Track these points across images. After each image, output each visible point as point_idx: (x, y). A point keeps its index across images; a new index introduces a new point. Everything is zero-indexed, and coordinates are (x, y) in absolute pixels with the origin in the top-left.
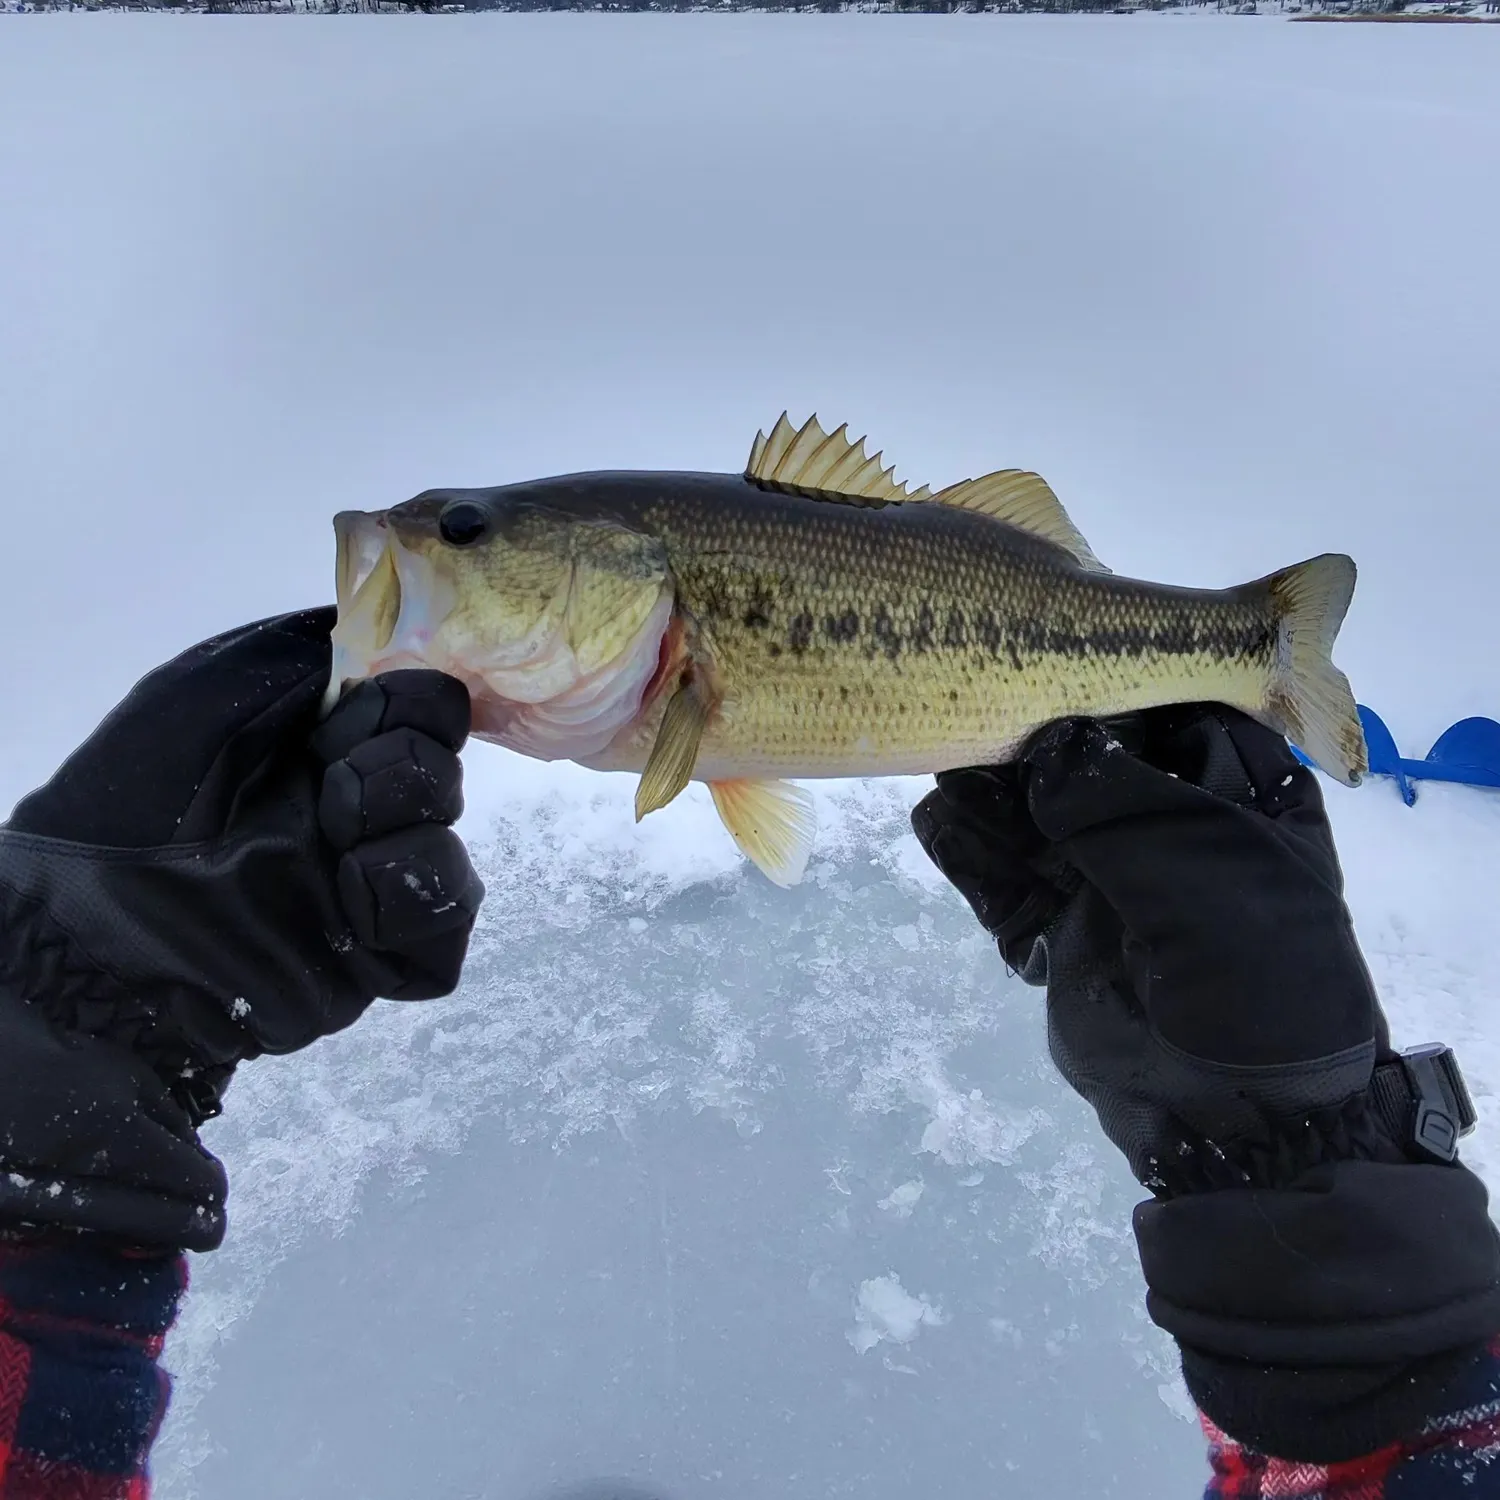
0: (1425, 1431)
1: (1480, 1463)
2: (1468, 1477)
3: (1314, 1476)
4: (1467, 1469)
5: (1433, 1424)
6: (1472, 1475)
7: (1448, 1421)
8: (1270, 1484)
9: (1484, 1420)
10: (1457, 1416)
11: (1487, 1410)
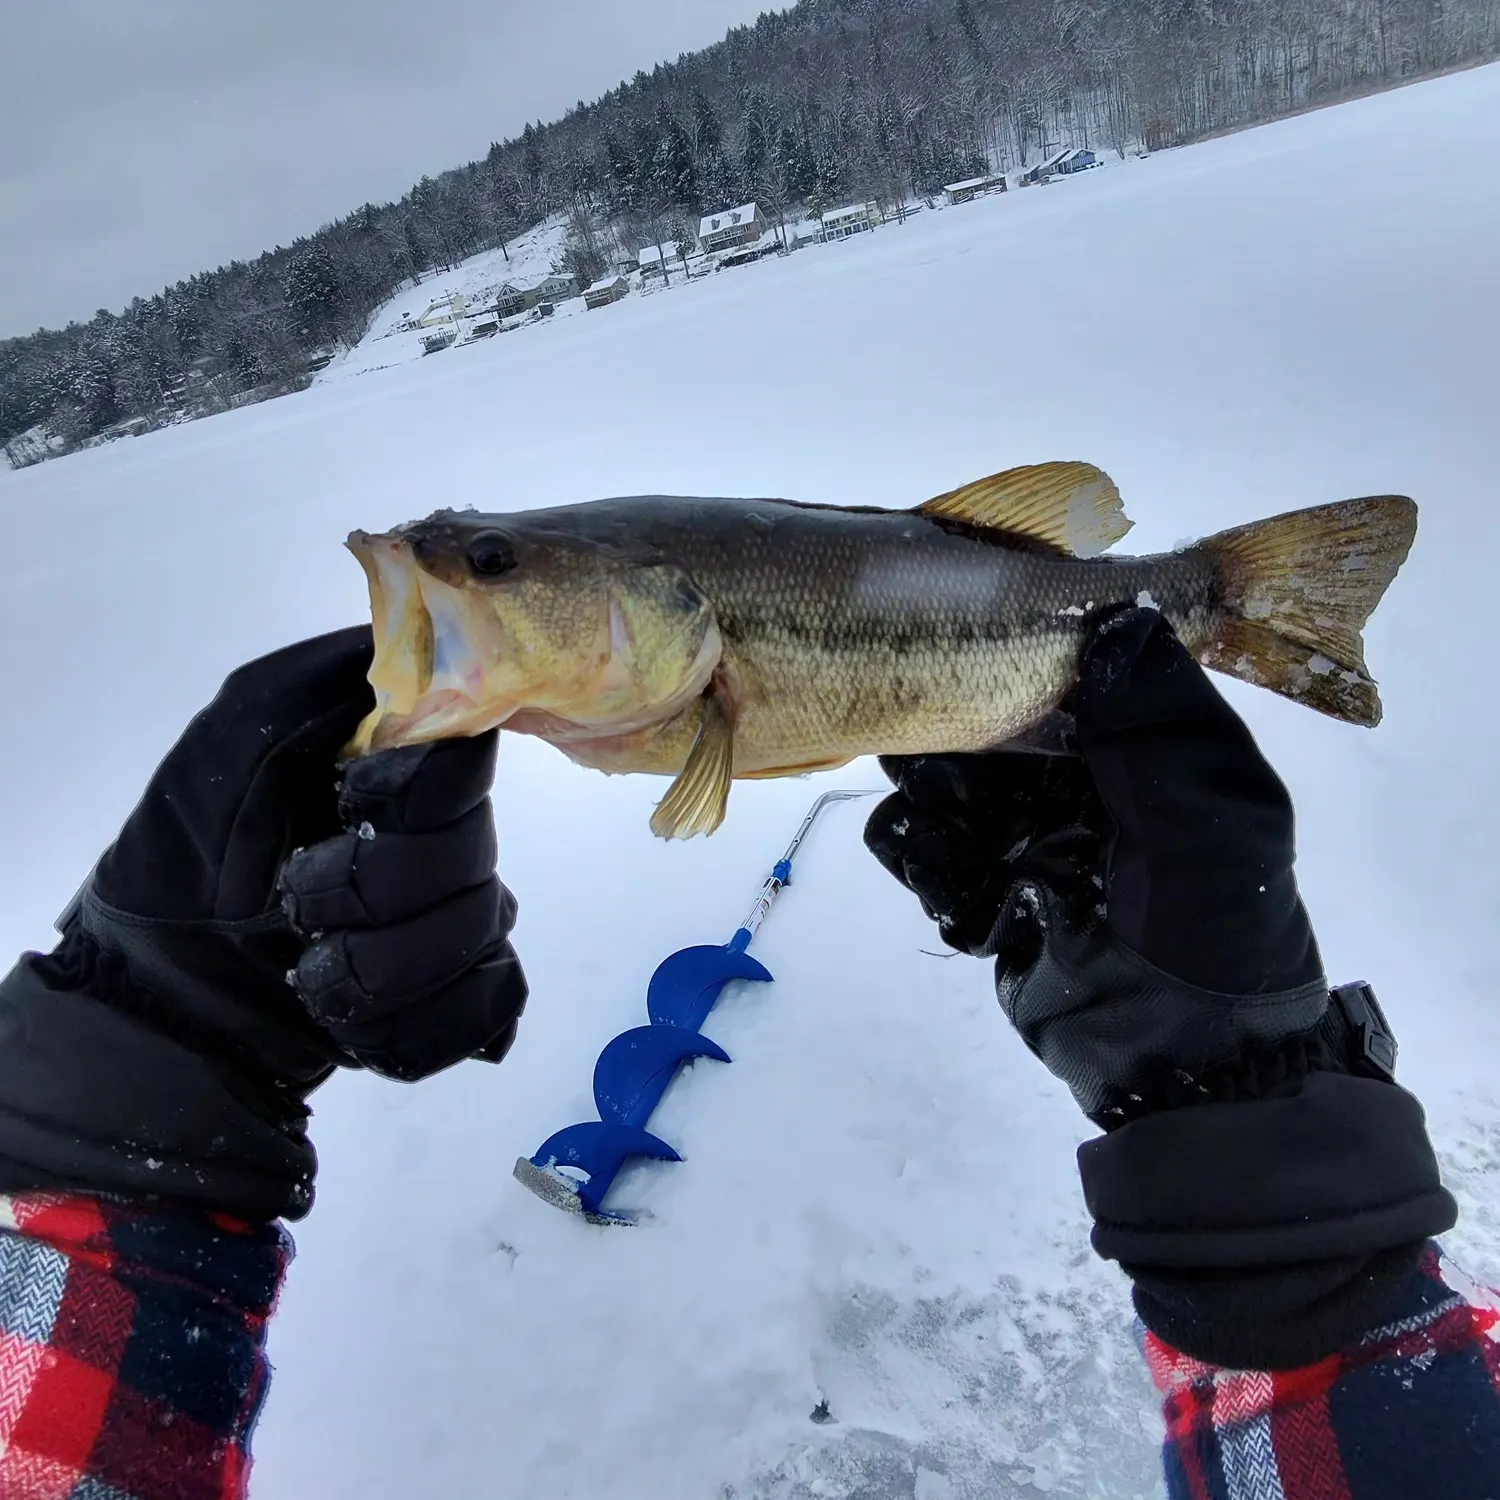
0: (1363, 1343)
1: (1417, 1370)
2: (1408, 1383)
3: (1260, 1395)
4: (1405, 1376)
5: (1370, 1336)
6: (1411, 1381)
7: (1384, 1332)
8: (1221, 1412)
9: (1418, 1330)
10: (1392, 1328)
11: (1419, 1321)
